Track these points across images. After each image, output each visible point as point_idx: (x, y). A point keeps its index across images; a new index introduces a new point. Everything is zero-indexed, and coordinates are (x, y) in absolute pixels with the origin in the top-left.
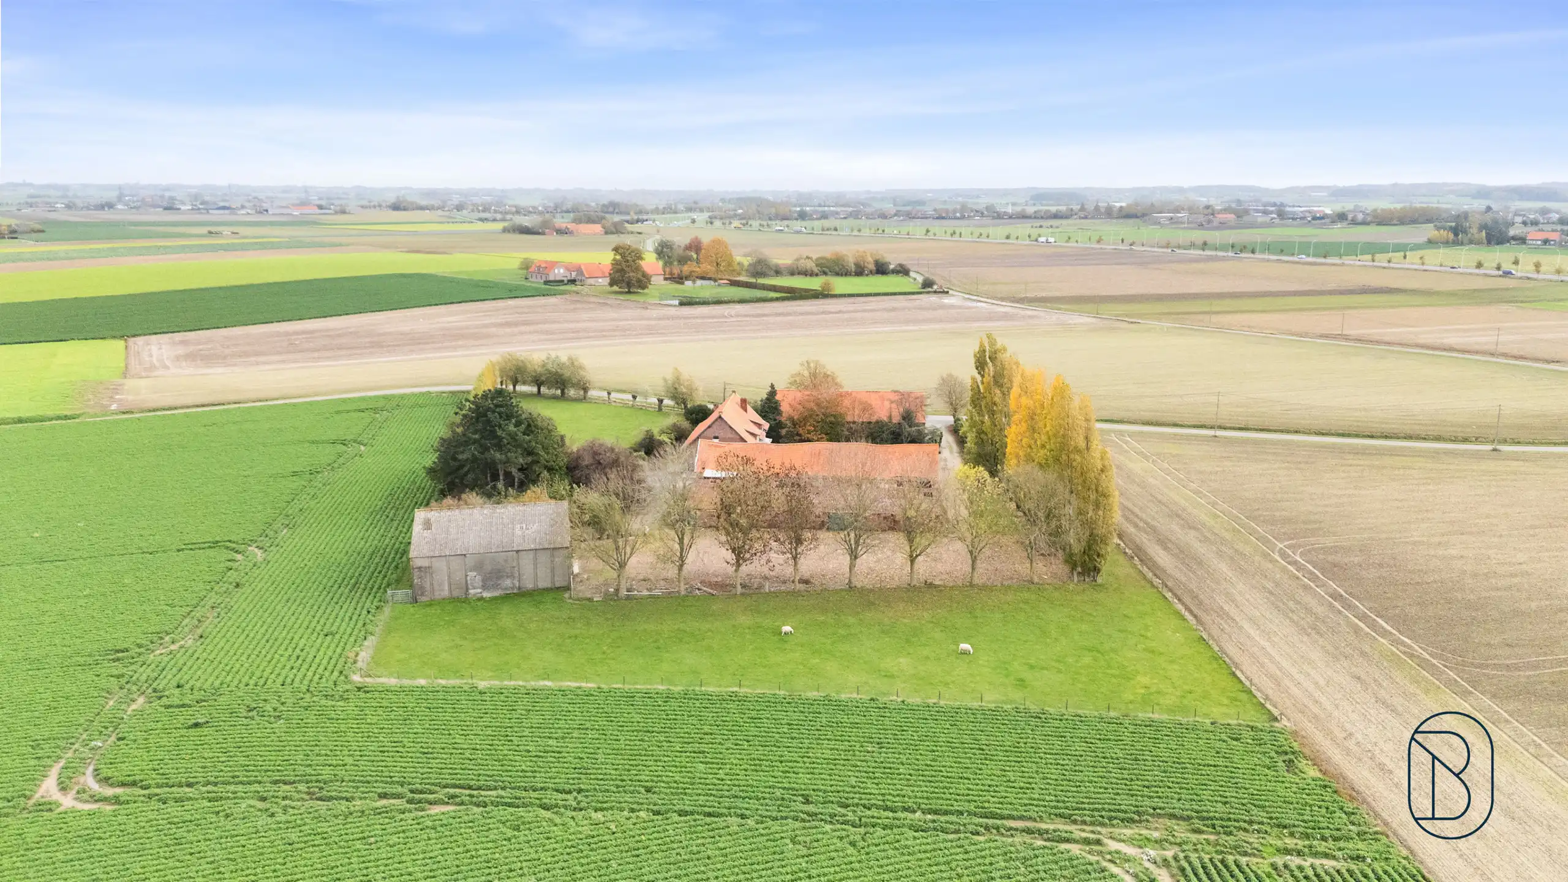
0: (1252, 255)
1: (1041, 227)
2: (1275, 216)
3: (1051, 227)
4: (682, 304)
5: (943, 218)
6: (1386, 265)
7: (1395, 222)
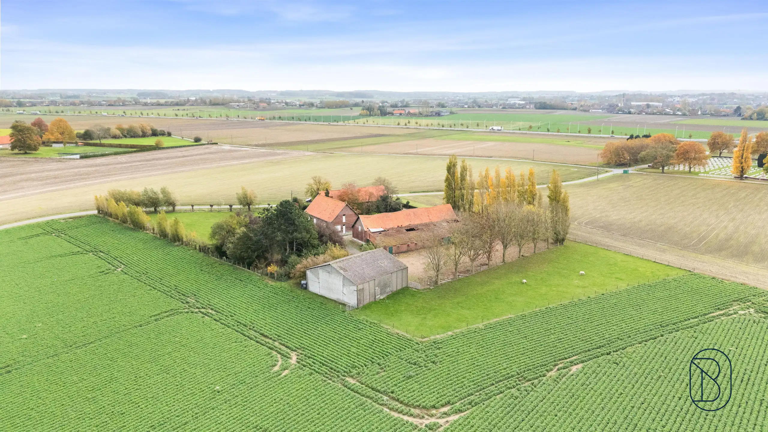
0: (305, 122)
1: (178, 110)
2: (284, 104)
3: (184, 110)
4: (82, 157)
5: (113, 105)
6: (363, 125)
7: (335, 107)
